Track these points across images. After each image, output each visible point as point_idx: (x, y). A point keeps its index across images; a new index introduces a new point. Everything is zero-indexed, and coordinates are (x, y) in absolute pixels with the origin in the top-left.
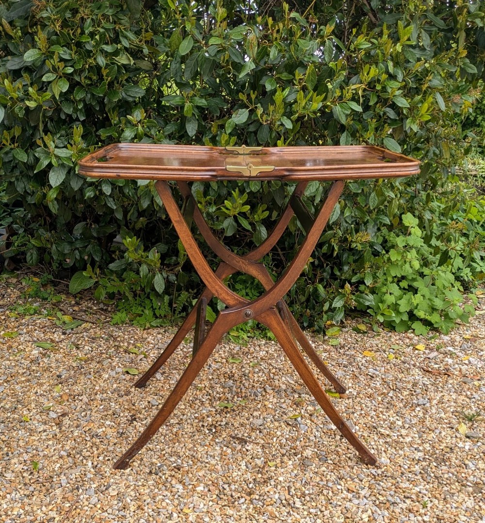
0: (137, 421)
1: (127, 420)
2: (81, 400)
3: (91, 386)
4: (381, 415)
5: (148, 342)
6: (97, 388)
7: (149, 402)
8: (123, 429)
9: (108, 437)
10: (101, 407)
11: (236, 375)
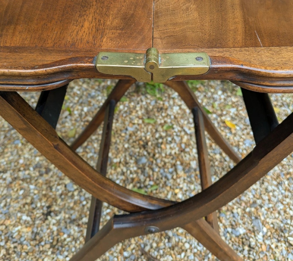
0: (51, 217)
1: (43, 214)
2: (5, 179)
3: (16, 157)
4: (288, 210)
5: (74, 94)
6: (21, 161)
7: (66, 186)
8: (37, 228)
9: (22, 239)
10: (21, 192)
11: (150, 143)
